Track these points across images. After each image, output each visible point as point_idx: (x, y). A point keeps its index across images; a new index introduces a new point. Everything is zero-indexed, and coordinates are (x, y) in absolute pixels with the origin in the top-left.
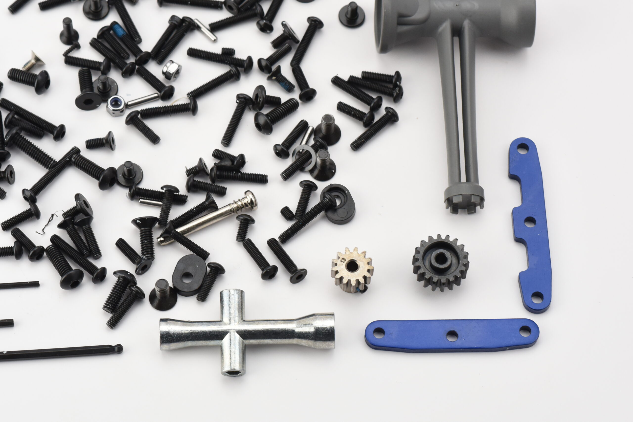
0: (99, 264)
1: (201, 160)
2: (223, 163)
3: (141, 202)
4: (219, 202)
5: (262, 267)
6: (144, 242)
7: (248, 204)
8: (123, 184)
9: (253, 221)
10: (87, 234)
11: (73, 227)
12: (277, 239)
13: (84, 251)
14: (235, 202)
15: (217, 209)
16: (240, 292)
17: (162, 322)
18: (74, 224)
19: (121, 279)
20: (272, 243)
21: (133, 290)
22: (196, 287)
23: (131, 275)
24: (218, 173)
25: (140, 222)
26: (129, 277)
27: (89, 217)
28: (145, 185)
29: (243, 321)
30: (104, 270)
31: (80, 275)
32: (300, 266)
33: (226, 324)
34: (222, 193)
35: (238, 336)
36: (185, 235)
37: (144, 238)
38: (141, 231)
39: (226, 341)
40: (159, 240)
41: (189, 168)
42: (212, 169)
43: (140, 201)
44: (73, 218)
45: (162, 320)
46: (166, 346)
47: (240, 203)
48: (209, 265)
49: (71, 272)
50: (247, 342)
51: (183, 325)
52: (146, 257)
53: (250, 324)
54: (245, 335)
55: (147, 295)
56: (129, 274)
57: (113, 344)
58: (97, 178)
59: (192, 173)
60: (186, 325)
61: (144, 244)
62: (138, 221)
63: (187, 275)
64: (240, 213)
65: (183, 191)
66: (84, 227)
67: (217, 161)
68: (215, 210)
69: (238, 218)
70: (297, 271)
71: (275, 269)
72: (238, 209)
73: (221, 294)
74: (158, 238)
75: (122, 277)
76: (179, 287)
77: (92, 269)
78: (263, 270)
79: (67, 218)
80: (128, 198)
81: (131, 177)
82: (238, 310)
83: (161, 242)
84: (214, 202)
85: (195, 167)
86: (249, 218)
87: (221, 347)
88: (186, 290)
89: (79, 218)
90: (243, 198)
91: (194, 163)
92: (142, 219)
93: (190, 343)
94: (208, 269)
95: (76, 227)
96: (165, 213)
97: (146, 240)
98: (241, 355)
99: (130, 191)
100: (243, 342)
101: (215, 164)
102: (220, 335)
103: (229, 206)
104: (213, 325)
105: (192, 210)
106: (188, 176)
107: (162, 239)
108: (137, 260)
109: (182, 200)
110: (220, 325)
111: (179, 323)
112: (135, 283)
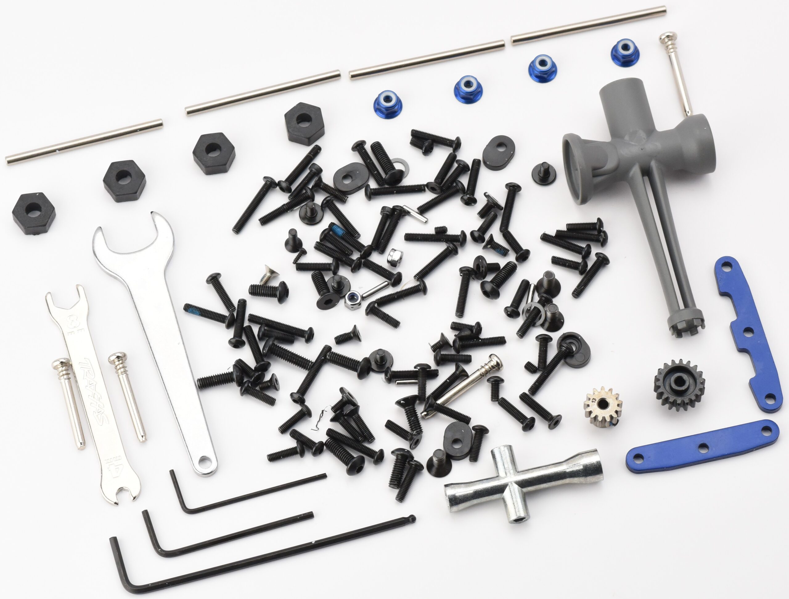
0: (375, 447)
1: (442, 334)
2: (463, 334)
3: (398, 384)
4: (469, 369)
5: (521, 420)
6: (411, 419)
7: (495, 367)
8: (376, 370)
9: (502, 381)
10: (358, 422)
11: (344, 418)
12: (527, 393)
13: (360, 438)
14: (483, 367)
15: (467, 376)
16: (509, 447)
17: (447, 488)
18: (344, 416)
19: (400, 456)
20: (524, 398)
21: (413, 464)
22: (467, 450)
23: (408, 451)
24: (461, 343)
25: (404, 402)
26: (406, 454)
27: (356, 407)
28: (396, 367)
29: (518, 472)
30: (382, 451)
31: (362, 461)
32: (554, 413)
33: (503, 478)
34: (468, 360)
35: (516, 487)
36: (445, 405)
37: (410, 416)
38: (405, 410)
39: (507, 494)
40: (423, 414)
41: (432, 344)
42: (454, 342)
43: (396, 383)
44: (342, 411)
45: (446, 486)
46: (455, 508)
47: (487, 367)
48: (474, 428)
49: (355, 459)
50: (525, 490)
51: (467, 487)
52: (416, 432)
53: (525, 473)
54: (522, 484)
55: (425, 465)
56: (406, 450)
57: (407, 516)
58: (355, 369)
59: (437, 348)
60: (469, 486)
61: (411, 421)
62: (402, 402)
63: (456, 441)
64: (489, 376)
65: (433, 366)
66: (353, 417)
67: (457, 333)
68: (466, 378)
69: (488, 380)
70: (554, 418)
71: (533, 420)
72: (487, 372)
73: (492, 452)
74: (421, 413)
75: (401, 455)
76: (451, 453)
77: (371, 453)
78: (522, 423)
79: (338, 412)
80: (385, 382)
81: (383, 363)
82: (511, 463)
83: (426, 415)
84: (464, 371)
85: (439, 342)
86: (499, 379)
87: (503, 499)
88: (458, 455)
89: (348, 409)
90: (489, 362)
91: (436, 339)
92: (405, 399)
93: (475, 501)
94: (473, 432)
95: (346, 418)
96: (422, 389)
97: (412, 417)
98: (523, 503)
99: (386, 375)
100: (522, 491)
101: (455, 336)
102: (500, 489)
103: (478, 371)
104: (492, 481)
105: (446, 381)
106: (434, 351)
107: (425, 413)
108: (409, 437)
109: (434, 375)
110: (499, 480)
111: (463, 485)
112: (413, 458)
